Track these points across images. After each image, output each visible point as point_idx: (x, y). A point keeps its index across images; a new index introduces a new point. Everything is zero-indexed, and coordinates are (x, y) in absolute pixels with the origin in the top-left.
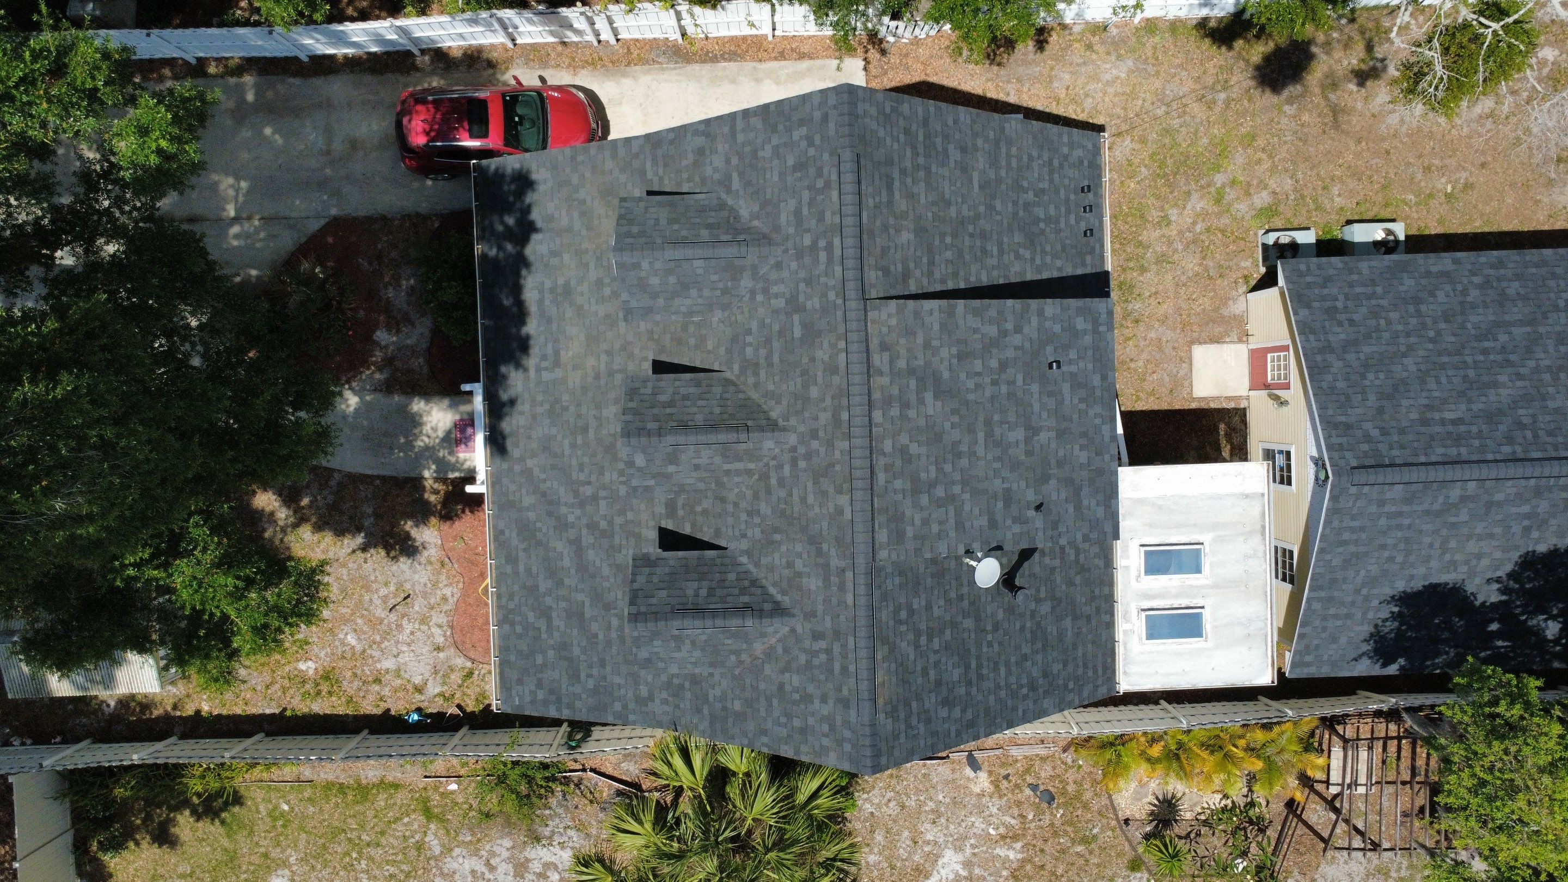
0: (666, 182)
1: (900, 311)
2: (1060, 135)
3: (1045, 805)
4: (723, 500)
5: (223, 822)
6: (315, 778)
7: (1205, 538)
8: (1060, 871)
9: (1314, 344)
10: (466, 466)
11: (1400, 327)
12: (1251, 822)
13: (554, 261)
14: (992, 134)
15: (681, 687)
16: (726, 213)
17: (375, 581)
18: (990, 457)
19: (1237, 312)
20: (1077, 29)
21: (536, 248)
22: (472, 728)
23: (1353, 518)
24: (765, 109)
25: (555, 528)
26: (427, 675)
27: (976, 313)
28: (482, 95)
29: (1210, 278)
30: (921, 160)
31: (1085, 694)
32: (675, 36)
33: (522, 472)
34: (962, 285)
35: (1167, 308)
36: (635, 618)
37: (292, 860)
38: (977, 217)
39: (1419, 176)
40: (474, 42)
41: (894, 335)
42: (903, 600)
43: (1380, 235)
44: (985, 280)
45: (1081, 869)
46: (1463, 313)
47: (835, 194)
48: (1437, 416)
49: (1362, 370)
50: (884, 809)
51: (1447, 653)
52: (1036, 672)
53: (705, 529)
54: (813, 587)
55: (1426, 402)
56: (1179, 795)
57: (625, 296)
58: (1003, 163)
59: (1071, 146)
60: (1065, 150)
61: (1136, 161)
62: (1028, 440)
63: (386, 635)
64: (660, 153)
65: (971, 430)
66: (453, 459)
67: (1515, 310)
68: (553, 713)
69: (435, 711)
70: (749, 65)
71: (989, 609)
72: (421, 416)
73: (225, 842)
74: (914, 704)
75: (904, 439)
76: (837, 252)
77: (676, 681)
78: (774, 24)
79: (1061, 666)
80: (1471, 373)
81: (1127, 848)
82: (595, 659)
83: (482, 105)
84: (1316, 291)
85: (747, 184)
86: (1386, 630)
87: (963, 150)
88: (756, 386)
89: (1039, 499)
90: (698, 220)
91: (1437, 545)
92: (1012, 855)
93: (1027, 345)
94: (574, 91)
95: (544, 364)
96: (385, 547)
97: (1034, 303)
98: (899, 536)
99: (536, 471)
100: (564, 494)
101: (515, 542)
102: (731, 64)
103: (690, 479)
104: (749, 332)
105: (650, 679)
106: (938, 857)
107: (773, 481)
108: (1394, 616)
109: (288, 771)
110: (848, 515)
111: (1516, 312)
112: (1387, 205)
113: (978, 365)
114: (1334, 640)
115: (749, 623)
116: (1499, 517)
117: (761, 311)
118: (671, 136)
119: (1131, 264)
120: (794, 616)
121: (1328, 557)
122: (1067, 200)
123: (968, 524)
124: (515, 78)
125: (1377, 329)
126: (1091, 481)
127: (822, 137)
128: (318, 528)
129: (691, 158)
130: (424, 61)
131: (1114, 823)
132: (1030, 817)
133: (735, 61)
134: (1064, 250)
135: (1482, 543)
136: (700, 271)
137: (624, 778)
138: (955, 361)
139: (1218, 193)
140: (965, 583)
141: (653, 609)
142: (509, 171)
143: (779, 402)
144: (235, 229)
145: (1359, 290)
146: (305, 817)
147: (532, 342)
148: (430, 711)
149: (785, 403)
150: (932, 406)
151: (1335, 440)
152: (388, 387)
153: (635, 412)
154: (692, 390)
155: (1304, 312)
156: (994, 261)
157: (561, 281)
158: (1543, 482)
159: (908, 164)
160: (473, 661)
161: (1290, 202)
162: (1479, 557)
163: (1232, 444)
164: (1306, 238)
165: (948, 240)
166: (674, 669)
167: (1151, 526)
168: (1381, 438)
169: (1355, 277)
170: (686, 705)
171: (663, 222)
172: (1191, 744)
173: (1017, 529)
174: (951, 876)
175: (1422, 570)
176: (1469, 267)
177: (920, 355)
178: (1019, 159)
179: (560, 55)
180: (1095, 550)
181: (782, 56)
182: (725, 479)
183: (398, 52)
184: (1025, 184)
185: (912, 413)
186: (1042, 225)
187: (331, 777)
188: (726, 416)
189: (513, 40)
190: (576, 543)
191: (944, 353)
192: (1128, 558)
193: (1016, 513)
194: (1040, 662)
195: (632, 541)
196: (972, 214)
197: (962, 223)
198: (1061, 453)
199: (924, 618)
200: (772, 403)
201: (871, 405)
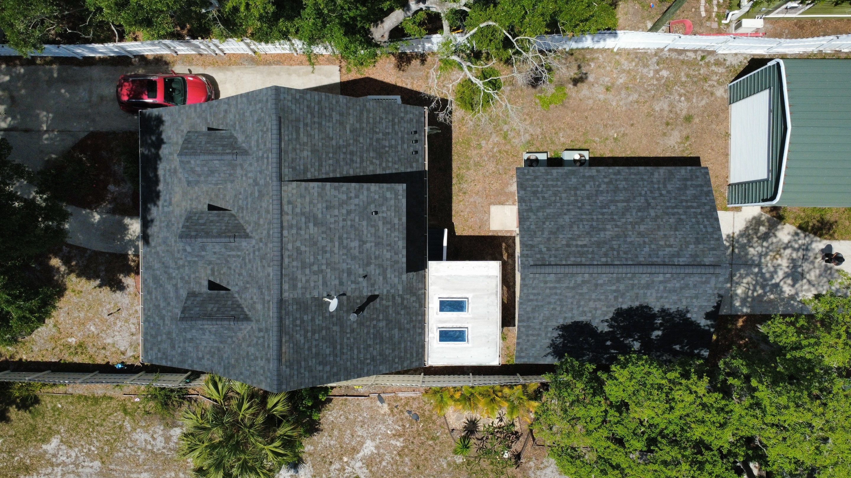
0: (214, 124)
1: (297, 187)
2: (399, 108)
3: (414, 421)
4: (230, 268)
5: (30, 412)
6: (74, 392)
7: (470, 296)
8: (421, 453)
9: (524, 207)
11: (566, 201)
12: (512, 434)
13: (171, 157)
14: (358, 108)
15: (214, 353)
16: (232, 140)
17: (104, 302)
18: (341, 253)
19: (512, 190)
21: (164, 151)
22: (144, 372)
23: (534, 288)
25: (168, 279)
26: (127, 347)
27: (335, 189)
28: (154, 78)
29: (500, 174)
30: (316, 120)
31: (405, 365)
32: (250, 53)
34: (338, 176)
35: (479, 187)
36: (183, 319)
37: (62, 431)
38: (349, 145)
39: (602, 129)
40: (157, 53)
41: (294, 198)
42: (298, 316)
43: (577, 157)
44: (351, 173)
45: (431, 452)
46: (596, 196)
47: (270, 133)
48: (574, 243)
49: (544, 220)
50: (339, 419)
51: (588, 355)
52: (375, 353)
54: (259, 309)
55: (570, 236)
56: (478, 419)
57: (186, 175)
58: (365, 121)
59: (406, 113)
60: (402, 115)
62: (360, 246)
63: (109, 327)
65: (332, 241)
67: (621, 195)
68: (186, 367)
72: (128, 225)
73: (31, 421)
75: (298, 244)
76: (270, 160)
77: (213, 350)
79: (391, 351)
80: (594, 224)
81: (453, 443)
82: (182, 339)
83: (154, 83)
84: (530, 183)
85: (241, 127)
86: (558, 342)
87: (341, 114)
88: (242, 217)
89: (365, 273)
91: (575, 303)
92: (398, 444)
93: (361, 204)
94: (200, 77)
95: (165, 204)
96: (110, 286)
97: (365, 185)
98: (294, 287)
99: (161, 252)
100: (172, 264)
101: (151, 284)
102: (278, 66)
103: (212, 258)
104: (240, 193)
105: (203, 349)
106: (363, 443)
107: (247, 261)
108: (560, 336)
109: (61, 389)
110: (272, 277)
111: (621, 196)
112: (585, 143)
113: (336, 212)
114: (534, 346)
115: (233, 323)
116: (602, 291)
117: (245, 184)
119: (463, 166)
120: (252, 321)
121: (524, 307)
122: (402, 138)
123: (329, 283)
125: (555, 202)
126: (392, 266)
127: (266, 109)
128: (79, 276)
131: (447, 431)
132: (407, 426)
134: (400, 160)
135: (596, 303)
136: (218, 166)
138: (324, 210)
139: (505, 134)
141: (191, 316)
142: (154, 115)
143: (250, 225)
144: (46, 136)
145: (550, 183)
146: (68, 411)
147: (161, 194)
148: (128, 363)
149: (252, 226)
150: (312, 229)
151: (525, 252)
152: (113, 212)
153: (187, 227)
154: (215, 218)
155: (522, 192)
156: (358, 165)
157: (173, 167)
158: (620, 275)
159: (309, 121)
161: (539, 139)
162: (596, 309)
163: (508, 253)
164: (542, 157)
165: (331, 155)
167: (445, 289)
168: (547, 252)
169: (549, 177)
170: (215, 361)
171: (203, 143)
172: (475, 394)
173: (353, 286)
174: (369, 453)
175: (569, 315)
176: (603, 174)
177: (307, 207)
178: (374, 119)
179: (198, 60)
180: (414, 298)
181: (301, 63)
182: (229, 259)
183: (122, 56)
184: (377, 130)
185: (302, 232)
186: (387, 149)
187: (81, 393)
188: (226, 231)
189: (176, 53)
190: (175, 286)
191: (319, 206)
192: (432, 304)
193: (353, 279)
194: (378, 349)
195: (198, 285)
196: (345, 144)
197: (340, 148)
198: (377, 253)
199: (310, 324)
200: (247, 225)
201: (282, 227)
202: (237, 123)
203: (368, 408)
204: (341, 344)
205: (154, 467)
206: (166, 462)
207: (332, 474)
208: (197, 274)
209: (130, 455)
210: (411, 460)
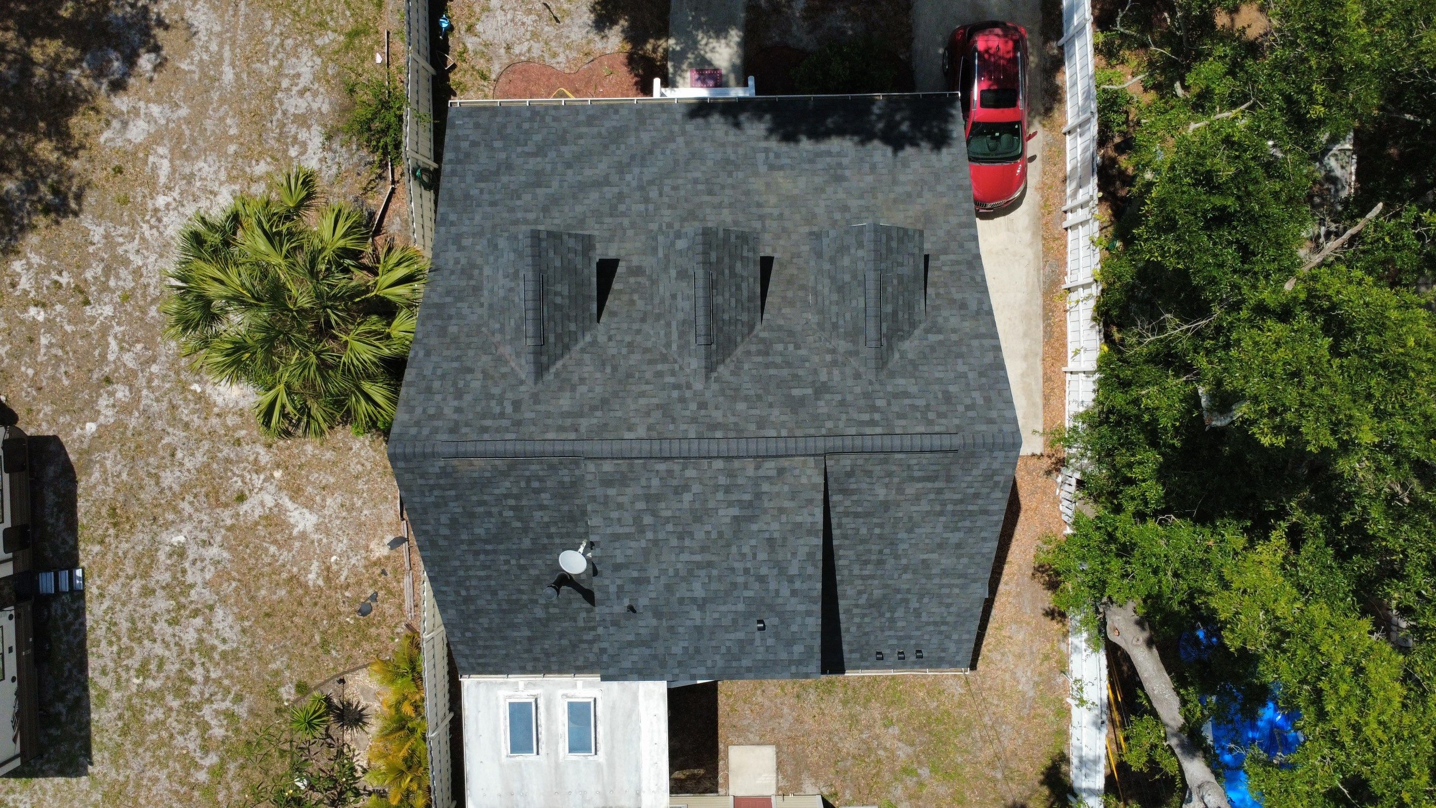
0: (937, 273)
1: (814, 487)
2: (969, 632)
3: (358, 607)
4: (643, 320)
7: (602, 756)
8: (296, 619)
10: (678, 79)
12: (341, 793)
13: (866, 167)
14: (971, 571)
15: (471, 277)
16: (906, 328)
18: (679, 566)
19: (804, 786)
20: (1063, 646)
21: (879, 151)
22: (434, 77)
24: (999, 366)
25: (620, 162)
26: (484, 37)
27: (810, 555)
28: (1020, 103)
29: (836, 763)
30: (950, 507)
31: (460, 647)
32: (1068, 282)
33: (671, 132)
34: (835, 542)
35: (810, 723)
36: (535, 236)
38: (897, 557)
40: (1068, 96)
41: (791, 480)
42: (549, 484)
44: (840, 563)
45: (299, 639)
47: (921, 429)
50: (355, 460)
52: (481, 603)
53: (617, 302)
54: (561, 402)
56: (366, 729)
57: (832, 233)
58: (945, 581)
59: (959, 642)
60: (955, 637)
61: (943, 698)
62: (694, 600)
64: (963, 267)
65: (704, 549)
66: (685, 67)
68: (448, 155)
69: (450, 43)
70: (1040, 349)
71: (539, 562)
72: (726, 38)
74: (453, 493)
75: (696, 488)
76: (868, 430)
78: (1077, 373)
79: (486, 626)
81: (318, 681)
82: (497, 197)
83: (1011, 102)
85: (933, 349)
87: (958, 546)
88: (748, 353)
89: (640, 610)
90: (901, 302)
92: (312, 576)
93: (780, 601)
94: (1021, 188)
95: (771, 155)
97: (817, 608)
98: (607, 482)
99: (672, 146)
101: (608, 124)
102: (1042, 333)
103: (664, 289)
104: (798, 347)
105: (478, 248)
106: (311, 509)
107: (659, 367)
110: (628, 435)
113: (762, 556)
115: (530, 342)
117: (816, 359)
118: (978, 279)
119: (850, 692)
120: (536, 384)
122: (910, 638)
123: (617, 545)
124: (1035, 134)
126: (655, 657)
127: (972, 418)
129: (958, 296)
130: (1053, 48)
131: (341, 669)
132: (347, 594)
133: (1044, 337)
134: (865, 634)
136: (854, 303)
137: (386, 220)
138: (767, 535)
139: (912, 771)
140: (564, 541)
141: (544, 254)
142: (951, 127)
143: (733, 373)
147: (792, 145)
148: (451, 39)
149: (731, 379)
150: (727, 514)
152: (752, 7)
153: (726, 240)
154: (745, 293)
156: (856, 572)
157: (847, 173)
159: (948, 495)
160: (496, 81)
163: (685, 780)
165: (877, 531)
166: (487, 271)
167: (613, 708)
170: (454, 281)
171: (900, 270)
172: (413, 740)
173: (613, 589)
174: (292, 521)
177: (772, 504)
178: (949, 596)
179: (1055, 175)
180: (592, 658)
181: (1047, 379)
182: (662, 322)
183: (1061, 25)
184: (926, 600)
185: (720, 496)
186: (888, 615)
188: (720, 323)
189: (1069, 132)
190: (606, 182)
191: (775, 526)
192: (584, 687)
193: (626, 588)
194: (489, 607)
195: (607, 234)
196: (900, 552)
197: (892, 544)
198: (681, 630)
199: (532, 503)
200: (732, 367)
201: (728, 458)
202: (941, 337)
203: (379, 518)
204: (495, 552)
205: (245, 92)
206: (257, 118)
207: (247, 448)
208: (630, 233)
209: (269, 45)
210: (281, 601)
